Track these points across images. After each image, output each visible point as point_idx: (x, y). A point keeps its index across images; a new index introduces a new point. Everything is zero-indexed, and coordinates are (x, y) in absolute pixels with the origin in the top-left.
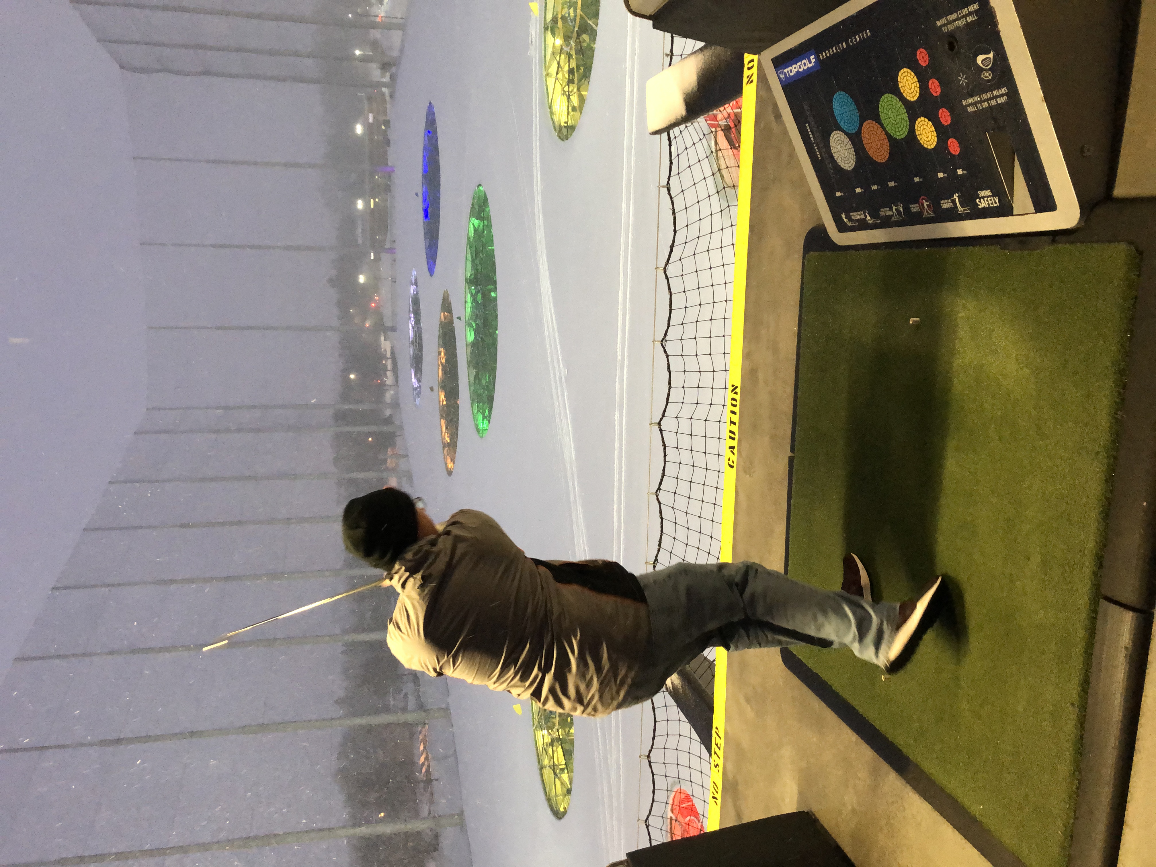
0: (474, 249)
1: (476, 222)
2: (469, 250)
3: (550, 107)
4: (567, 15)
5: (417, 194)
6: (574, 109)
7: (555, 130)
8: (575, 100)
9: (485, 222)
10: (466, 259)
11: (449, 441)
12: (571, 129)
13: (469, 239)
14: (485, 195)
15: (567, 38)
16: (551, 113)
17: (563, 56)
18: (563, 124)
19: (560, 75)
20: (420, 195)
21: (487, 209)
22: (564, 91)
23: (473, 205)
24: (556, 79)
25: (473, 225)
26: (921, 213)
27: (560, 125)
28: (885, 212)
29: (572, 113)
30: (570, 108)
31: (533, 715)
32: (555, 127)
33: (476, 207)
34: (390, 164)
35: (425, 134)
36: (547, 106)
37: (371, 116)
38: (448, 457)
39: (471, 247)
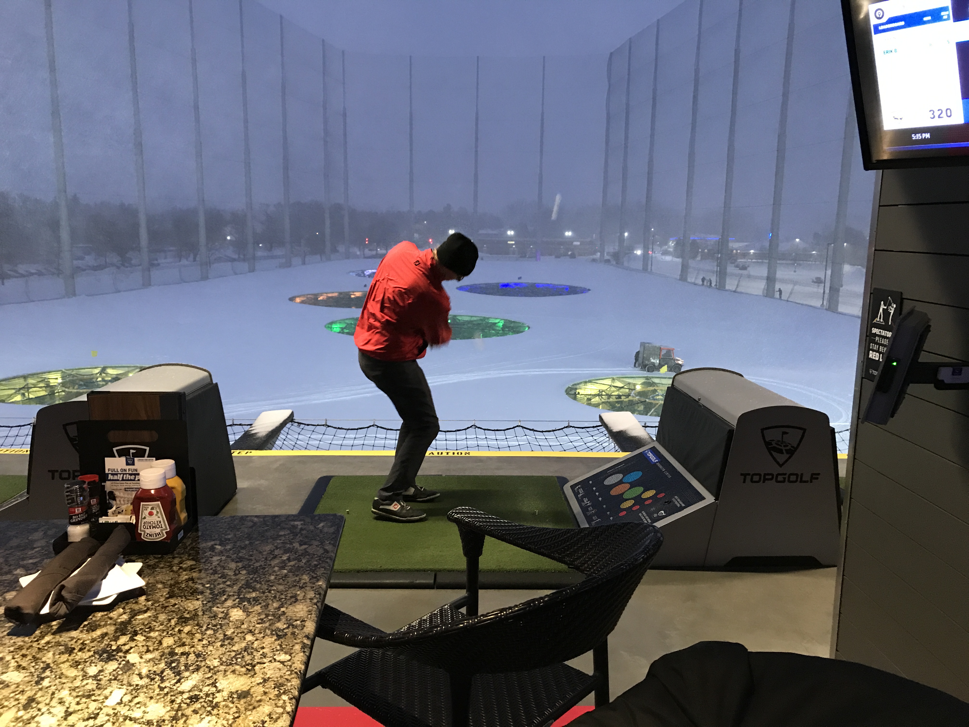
0: (480, 322)
1: (501, 325)
2: (479, 318)
3: (590, 382)
4: (657, 393)
5: (520, 278)
6: (589, 399)
7: (573, 385)
8: (596, 400)
9: (501, 332)
10: (472, 316)
11: (319, 299)
12: (574, 396)
13: (488, 318)
14: (522, 332)
15: (640, 394)
16: (586, 382)
17: (627, 390)
18: (578, 391)
19: (613, 389)
20: (520, 281)
21: (511, 333)
22: (602, 391)
23: (514, 322)
24: (611, 386)
25: (499, 322)
26: (588, 511)
27: (576, 389)
28: (585, 500)
29: (586, 398)
30: (589, 397)
31: (76, 369)
32: (575, 385)
33: (512, 325)
34: (542, 257)
35: (565, 286)
36: (590, 379)
37: (578, 243)
38: (305, 299)
39: (481, 320)
